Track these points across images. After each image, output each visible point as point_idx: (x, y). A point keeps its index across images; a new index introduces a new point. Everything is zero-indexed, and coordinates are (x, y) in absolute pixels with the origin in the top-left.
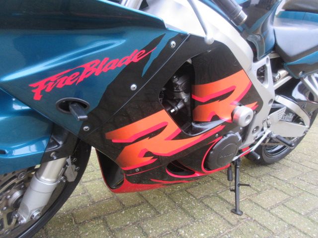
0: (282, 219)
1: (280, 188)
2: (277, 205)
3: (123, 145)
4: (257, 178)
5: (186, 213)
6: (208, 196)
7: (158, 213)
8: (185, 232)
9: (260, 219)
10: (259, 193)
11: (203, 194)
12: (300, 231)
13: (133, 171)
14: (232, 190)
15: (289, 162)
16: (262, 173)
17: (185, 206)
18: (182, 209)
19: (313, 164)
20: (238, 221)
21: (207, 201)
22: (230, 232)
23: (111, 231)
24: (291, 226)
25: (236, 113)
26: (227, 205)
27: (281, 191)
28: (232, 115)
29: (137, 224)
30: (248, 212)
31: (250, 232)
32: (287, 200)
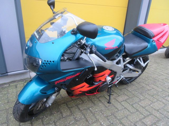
0: (123, 106)
1: (127, 94)
2: (124, 101)
3: (73, 91)
4: (120, 90)
5: (93, 102)
6: (101, 97)
7: (84, 102)
8: (91, 109)
9: (116, 105)
10: (119, 96)
11: (99, 96)
12: (127, 110)
13: (77, 94)
14: (108, 96)
15: (135, 83)
16: (123, 88)
17: (92, 100)
18: (92, 101)
19: (144, 84)
20: (109, 106)
21: (100, 99)
22: (105, 109)
23: (69, 108)
24: (125, 108)
25: (107, 79)
26: (106, 100)
27: (127, 95)
28: (105, 79)
29: (77, 105)
30: (113, 103)
31: (112, 110)
32: (128, 99)
